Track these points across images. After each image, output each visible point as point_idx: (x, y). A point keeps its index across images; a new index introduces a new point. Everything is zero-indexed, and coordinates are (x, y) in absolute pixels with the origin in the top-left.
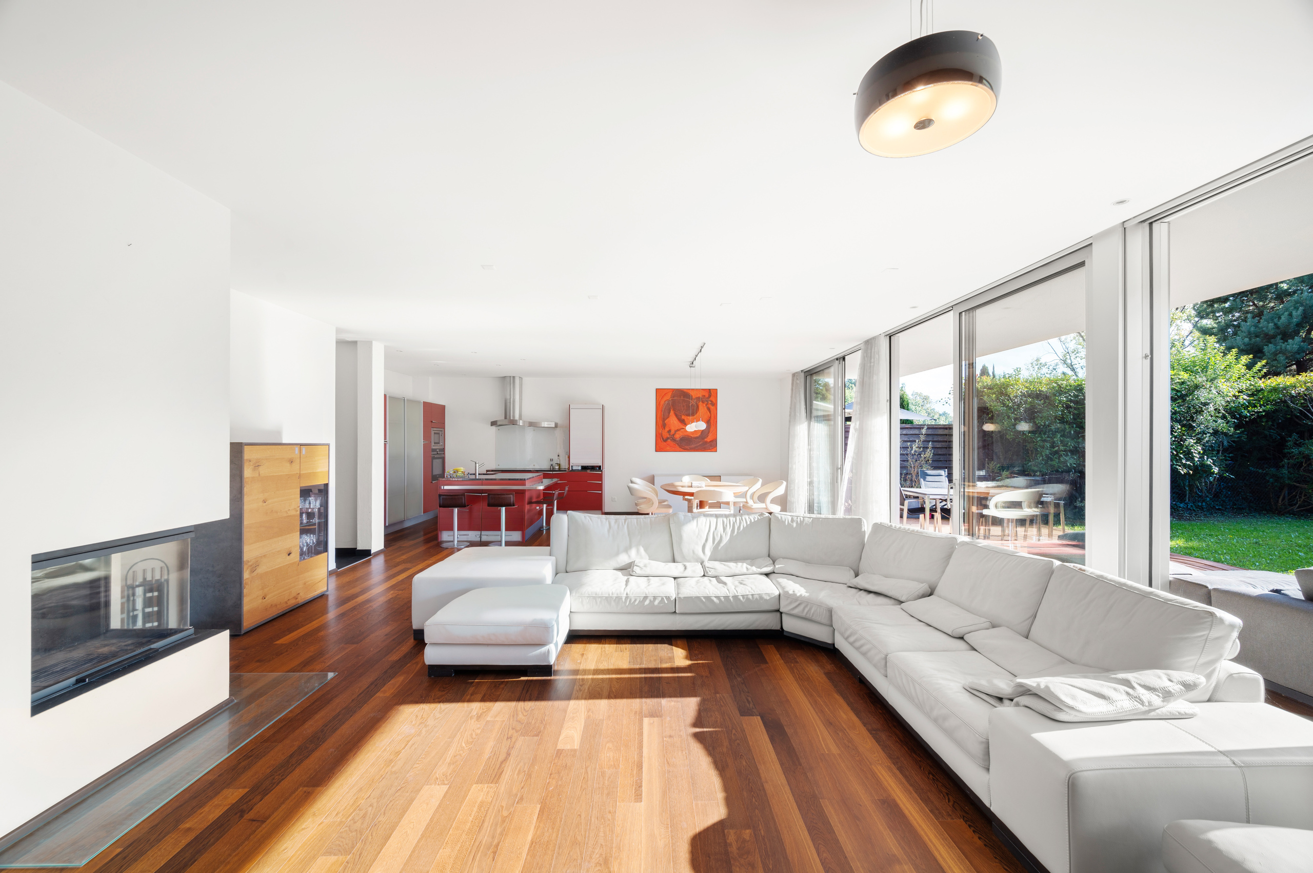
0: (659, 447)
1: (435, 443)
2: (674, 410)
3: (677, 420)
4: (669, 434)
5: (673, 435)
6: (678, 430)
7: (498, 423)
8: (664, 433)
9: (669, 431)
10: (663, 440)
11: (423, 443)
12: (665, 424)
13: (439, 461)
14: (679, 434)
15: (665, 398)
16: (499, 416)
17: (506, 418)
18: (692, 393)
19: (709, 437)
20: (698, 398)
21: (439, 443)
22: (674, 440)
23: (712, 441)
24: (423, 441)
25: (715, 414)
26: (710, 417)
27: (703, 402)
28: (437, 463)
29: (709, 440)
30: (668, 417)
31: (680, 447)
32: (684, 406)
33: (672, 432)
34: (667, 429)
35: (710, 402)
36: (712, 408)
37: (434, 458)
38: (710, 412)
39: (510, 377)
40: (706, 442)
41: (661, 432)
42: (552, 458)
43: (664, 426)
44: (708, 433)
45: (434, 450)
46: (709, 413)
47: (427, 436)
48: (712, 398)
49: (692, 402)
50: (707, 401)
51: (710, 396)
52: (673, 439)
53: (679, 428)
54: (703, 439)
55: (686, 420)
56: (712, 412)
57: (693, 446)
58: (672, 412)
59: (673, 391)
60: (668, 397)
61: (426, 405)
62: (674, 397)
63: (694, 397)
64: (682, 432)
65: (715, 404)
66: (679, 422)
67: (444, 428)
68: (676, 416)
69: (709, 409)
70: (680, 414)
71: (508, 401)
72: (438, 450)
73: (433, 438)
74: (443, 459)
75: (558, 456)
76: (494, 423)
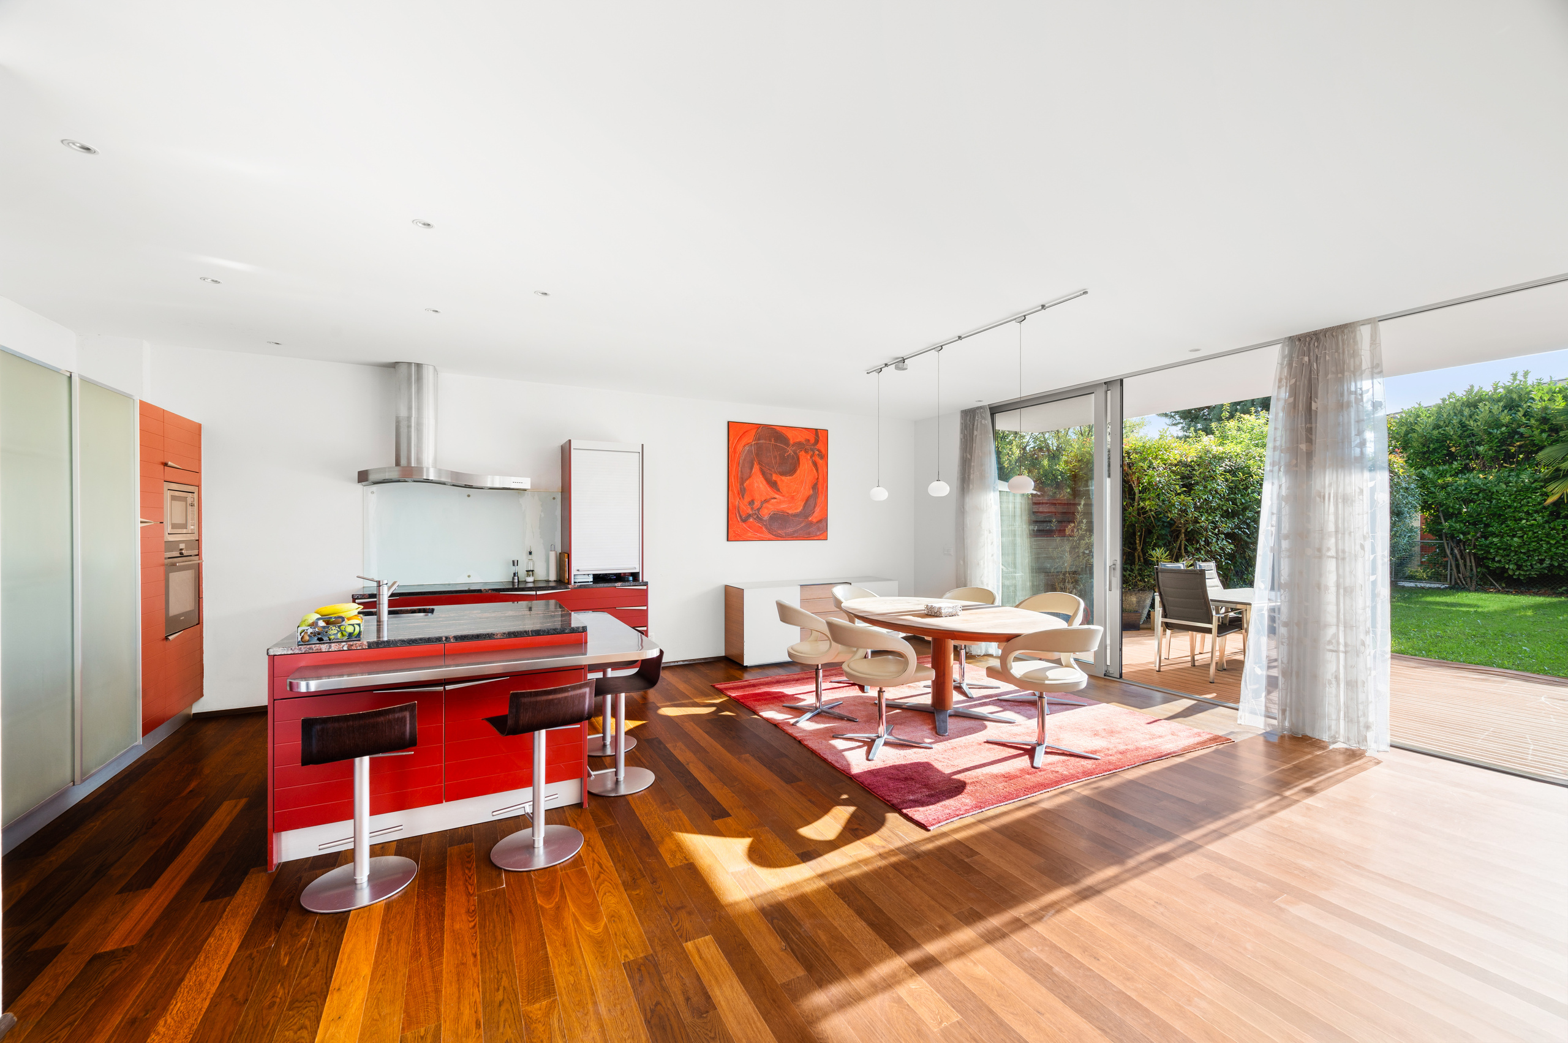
0: (734, 532)
1: (174, 526)
2: (759, 464)
3: (764, 482)
4: (752, 509)
5: (758, 509)
6: (766, 501)
7: (373, 477)
8: (742, 506)
9: (752, 502)
10: (742, 520)
11: (140, 525)
12: (745, 489)
13: (188, 575)
14: (768, 508)
15: (744, 441)
16: (380, 460)
17: (398, 463)
18: (789, 435)
19: (816, 514)
20: (799, 444)
21: (184, 526)
22: (759, 519)
23: (820, 521)
24: (140, 519)
25: (825, 474)
26: (818, 479)
27: (806, 452)
28: (180, 582)
29: (815, 520)
30: (750, 477)
31: (770, 531)
32: (775, 457)
33: (757, 504)
34: (747, 499)
35: (817, 452)
36: (820, 462)
37: (172, 567)
38: (817, 470)
39: (410, 364)
40: (811, 524)
41: (737, 503)
42: (515, 559)
43: (742, 492)
44: (815, 507)
45: (170, 546)
46: (815, 471)
47: (151, 504)
48: (820, 446)
49: (790, 451)
50: (812, 450)
51: (817, 441)
52: (758, 517)
53: (768, 497)
54: (807, 517)
55: (779, 483)
56: (820, 471)
57: (790, 530)
58: (756, 468)
59: (758, 428)
60: (750, 438)
61: (148, 412)
62: (759, 439)
63: (791, 442)
64: (772, 505)
65: (824, 456)
66: (767, 486)
67: (199, 486)
68: (763, 473)
69: (815, 464)
70: (768, 471)
71: (404, 424)
72: (182, 546)
73: (173, 512)
74: (198, 570)
75: (530, 553)
76: (363, 477)
